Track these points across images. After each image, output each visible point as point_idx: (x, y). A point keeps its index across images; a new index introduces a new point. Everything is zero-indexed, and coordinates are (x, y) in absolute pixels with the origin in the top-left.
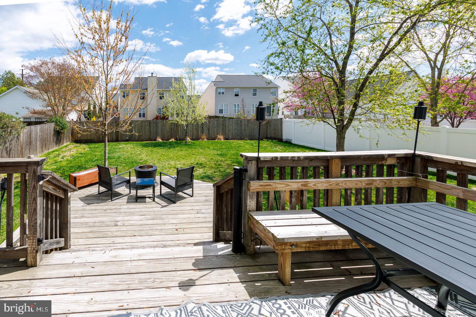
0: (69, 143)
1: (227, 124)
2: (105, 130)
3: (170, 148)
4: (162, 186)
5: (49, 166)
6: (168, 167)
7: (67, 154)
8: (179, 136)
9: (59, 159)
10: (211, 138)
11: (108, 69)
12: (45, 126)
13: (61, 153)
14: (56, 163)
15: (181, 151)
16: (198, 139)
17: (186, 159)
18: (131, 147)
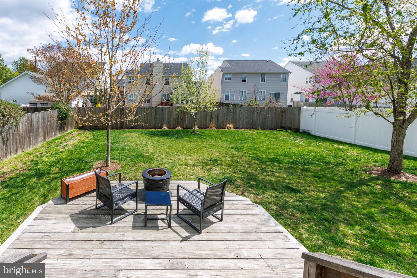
0: (73, 130)
1: (238, 112)
2: (109, 121)
3: (177, 138)
4: (180, 203)
5: (48, 158)
6: (179, 163)
7: (70, 142)
8: (185, 124)
9: (61, 149)
10: (220, 126)
11: (113, 50)
12: (48, 113)
13: (64, 142)
14: (56, 154)
15: (190, 142)
16: (206, 127)
17: (198, 154)
18: (136, 136)
